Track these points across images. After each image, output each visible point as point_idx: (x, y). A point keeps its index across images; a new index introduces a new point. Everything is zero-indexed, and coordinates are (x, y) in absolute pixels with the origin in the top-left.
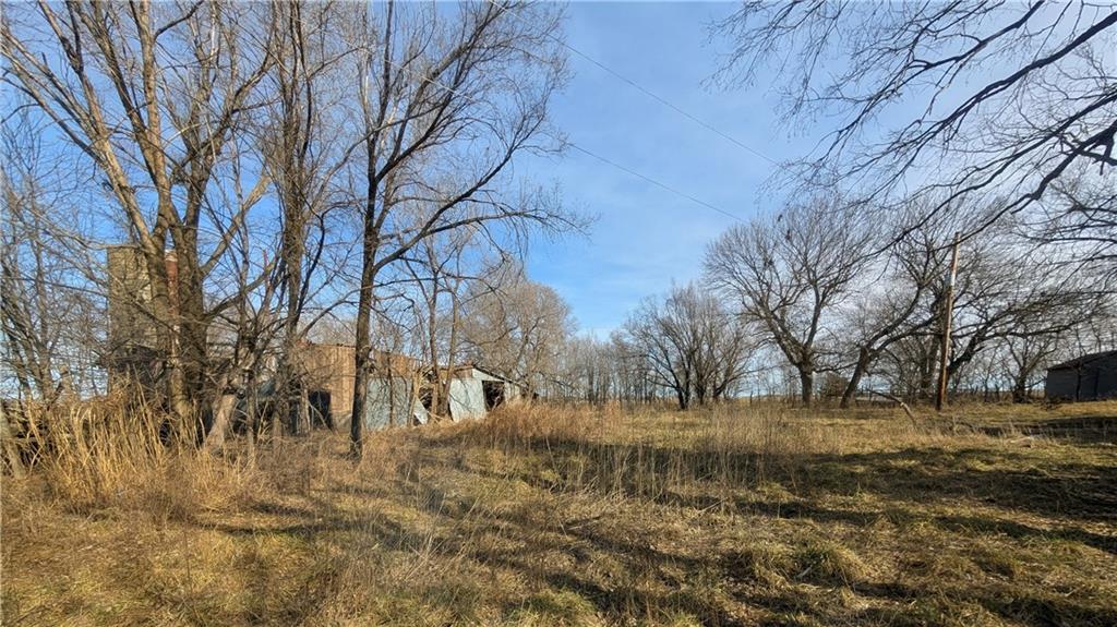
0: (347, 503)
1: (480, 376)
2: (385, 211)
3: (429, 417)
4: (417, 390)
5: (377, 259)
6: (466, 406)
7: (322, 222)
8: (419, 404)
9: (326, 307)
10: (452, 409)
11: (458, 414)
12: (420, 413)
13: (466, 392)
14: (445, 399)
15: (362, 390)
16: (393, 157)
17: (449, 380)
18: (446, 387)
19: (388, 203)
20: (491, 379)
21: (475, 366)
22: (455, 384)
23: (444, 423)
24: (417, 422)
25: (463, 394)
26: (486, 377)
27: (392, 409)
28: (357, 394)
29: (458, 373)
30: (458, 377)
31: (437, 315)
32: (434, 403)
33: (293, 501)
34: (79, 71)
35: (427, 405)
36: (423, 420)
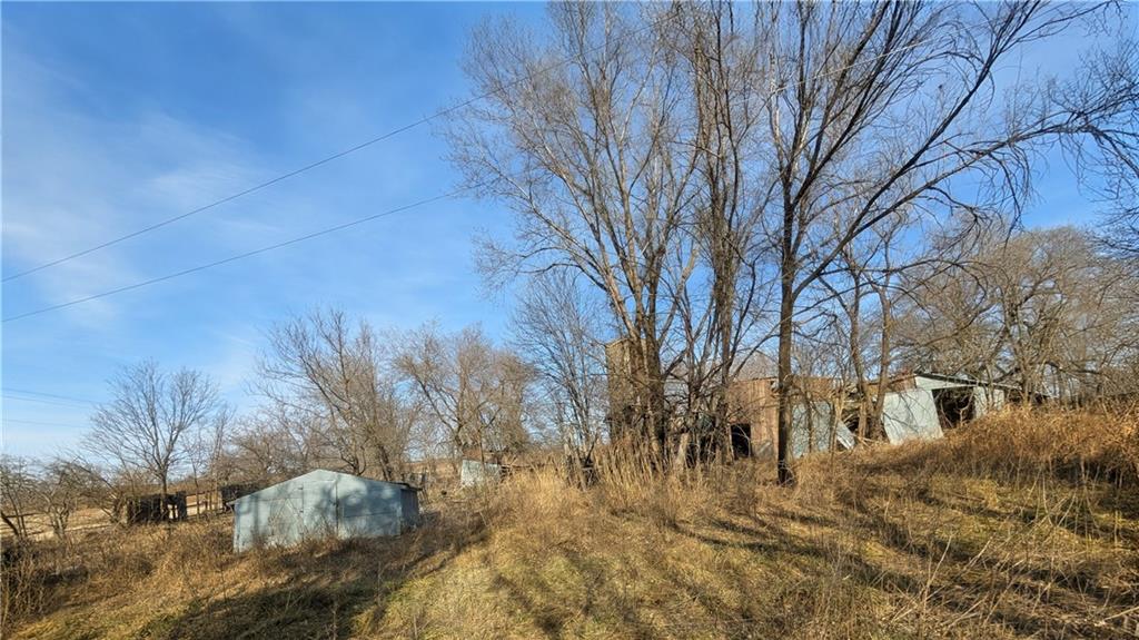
0: (795, 528)
1: (929, 385)
2: (801, 233)
3: (856, 439)
4: (839, 412)
5: (795, 286)
6: (908, 423)
7: (753, 269)
8: (843, 427)
9: (753, 346)
10: (887, 429)
11: (896, 435)
12: (845, 437)
13: (908, 407)
14: (877, 418)
15: (787, 418)
16: (810, 173)
17: (881, 395)
18: (878, 406)
19: (803, 223)
20: (950, 385)
21: (920, 374)
22: (891, 399)
23: (878, 445)
24: (840, 447)
25: (904, 409)
26: (938, 385)
27: (810, 435)
28: (782, 423)
29: (894, 386)
30: (893, 391)
31: (860, 324)
32: (862, 425)
33: (742, 521)
34: (598, 240)
35: (853, 427)
36: (848, 444)
